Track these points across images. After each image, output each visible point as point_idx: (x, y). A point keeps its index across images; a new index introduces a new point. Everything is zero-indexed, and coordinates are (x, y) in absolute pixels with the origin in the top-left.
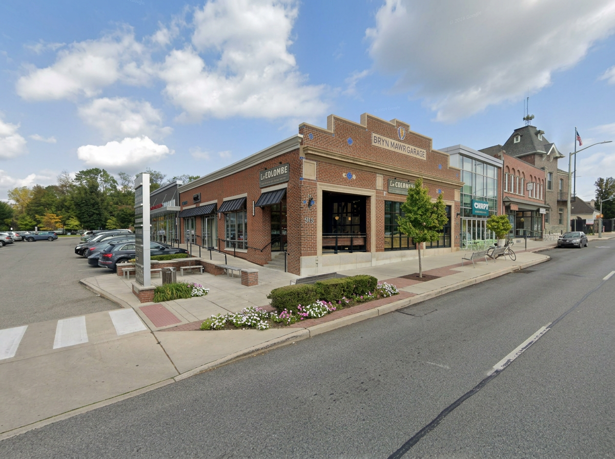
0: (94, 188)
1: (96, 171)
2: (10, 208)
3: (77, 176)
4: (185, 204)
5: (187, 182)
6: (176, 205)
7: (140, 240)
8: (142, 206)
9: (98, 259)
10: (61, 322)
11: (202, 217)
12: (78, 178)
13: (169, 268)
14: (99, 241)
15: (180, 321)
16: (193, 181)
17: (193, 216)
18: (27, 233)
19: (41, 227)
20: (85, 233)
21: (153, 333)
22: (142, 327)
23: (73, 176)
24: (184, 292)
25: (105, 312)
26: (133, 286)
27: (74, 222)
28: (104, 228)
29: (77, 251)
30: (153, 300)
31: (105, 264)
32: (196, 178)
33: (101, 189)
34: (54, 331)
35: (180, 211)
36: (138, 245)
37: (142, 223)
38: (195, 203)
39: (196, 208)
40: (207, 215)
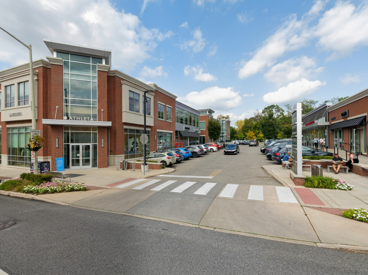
0: (271, 116)
1: (273, 106)
2: (236, 131)
3: (262, 111)
4: (334, 119)
5: (337, 102)
6: (326, 121)
7: (295, 145)
8: (296, 124)
9: (271, 156)
10: (252, 186)
11: (350, 128)
12: (263, 112)
13: (317, 165)
14: (273, 145)
15: (324, 205)
16: (342, 101)
17: (341, 128)
18: (241, 141)
19: (247, 138)
20: (266, 141)
21: (302, 207)
22: (294, 201)
23: (261, 111)
24: (329, 184)
25: (274, 186)
26: (290, 174)
27: (261, 135)
28: (276, 138)
29: (261, 151)
30: (304, 185)
31: (275, 159)
32: (345, 98)
33: (275, 116)
34: (249, 190)
35: (329, 125)
36: (294, 148)
37: (296, 135)
38: (343, 118)
39: (344, 121)
40: (355, 127)
